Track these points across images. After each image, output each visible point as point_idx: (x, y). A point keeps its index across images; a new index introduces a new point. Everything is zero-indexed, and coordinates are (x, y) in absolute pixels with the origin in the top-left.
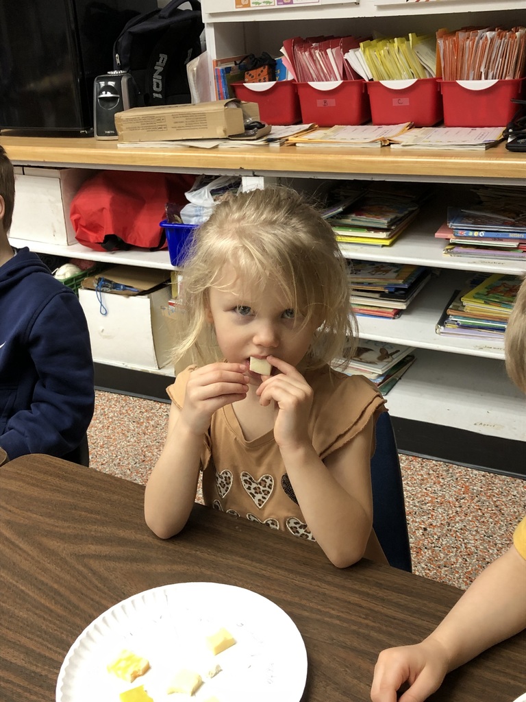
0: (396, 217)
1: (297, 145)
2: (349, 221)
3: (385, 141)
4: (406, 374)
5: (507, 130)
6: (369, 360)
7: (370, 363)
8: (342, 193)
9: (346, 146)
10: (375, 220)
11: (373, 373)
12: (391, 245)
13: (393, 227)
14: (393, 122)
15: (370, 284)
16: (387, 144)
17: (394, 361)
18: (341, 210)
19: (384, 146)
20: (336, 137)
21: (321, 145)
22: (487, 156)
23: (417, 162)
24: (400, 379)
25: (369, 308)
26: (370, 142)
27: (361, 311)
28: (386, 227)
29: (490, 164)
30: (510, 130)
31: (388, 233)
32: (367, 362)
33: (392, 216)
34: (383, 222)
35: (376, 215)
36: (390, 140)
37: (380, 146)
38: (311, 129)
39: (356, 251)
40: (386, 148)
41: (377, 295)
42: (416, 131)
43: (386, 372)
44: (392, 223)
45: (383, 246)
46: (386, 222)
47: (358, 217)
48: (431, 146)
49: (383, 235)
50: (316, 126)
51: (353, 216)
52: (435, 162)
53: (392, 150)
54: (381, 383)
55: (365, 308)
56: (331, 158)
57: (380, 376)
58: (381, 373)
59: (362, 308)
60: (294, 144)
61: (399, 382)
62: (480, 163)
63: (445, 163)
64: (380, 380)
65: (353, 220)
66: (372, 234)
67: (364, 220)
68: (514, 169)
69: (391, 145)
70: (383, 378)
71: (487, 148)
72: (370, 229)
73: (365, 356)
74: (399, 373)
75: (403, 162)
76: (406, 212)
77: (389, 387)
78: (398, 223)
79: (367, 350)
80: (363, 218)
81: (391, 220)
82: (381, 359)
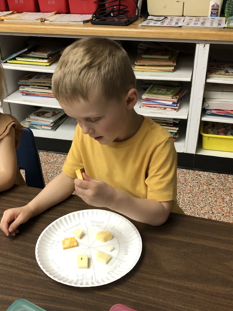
0: (51, 53)
1: (4, 20)
2: (31, 55)
3: (42, 19)
4: (64, 122)
5: (93, 15)
6: (47, 116)
7: (48, 117)
8: (30, 43)
9: (26, 21)
10: (42, 54)
11: (49, 122)
12: (50, 65)
13: (50, 58)
14: (49, 11)
15: (44, 83)
16: (43, 20)
17: (58, 116)
18: (26, 50)
19: (42, 21)
20: (23, 17)
21: (15, 21)
22: (84, 26)
23: (54, 28)
24: (62, 124)
25: (44, 94)
26: (36, 20)
27: (41, 95)
28: (47, 57)
29: (83, 29)
30: (94, 16)
31: (48, 60)
32: (47, 117)
33: (50, 53)
34: (45, 55)
35: (43, 52)
36: (44, 19)
37: (40, 21)
38: (12, 13)
39: (34, 68)
40: (43, 22)
41: (47, 88)
42: (58, 15)
43: (55, 121)
44: (49, 56)
45: (46, 66)
46: (46, 55)
47: (35, 53)
48: (61, 21)
49: (46, 61)
50: (15, 12)
51: (33, 52)
52: (62, 29)
53: (45, 23)
54: (52, 126)
55: (43, 94)
56: (17, 26)
57: (52, 123)
58: (52, 122)
59: (42, 93)
60: (3, 20)
61: (61, 125)
62: (79, 29)
63: (65, 29)
64: (52, 125)
65: (33, 54)
66: (41, 61)
67: (37, 54)
68: (93, 32)
69: (45, 21)
70: (53, 124)
71: (84, 23)
72: (40, 58)
73: (46, 115)
74: (61, 122)
75: (48, 28)
76: (56, 51)
77: (56, 127)
78: (53, 56)
79: (47, 112)
80: (37, 53)
81: (49, 54)
82: (53, 116)
